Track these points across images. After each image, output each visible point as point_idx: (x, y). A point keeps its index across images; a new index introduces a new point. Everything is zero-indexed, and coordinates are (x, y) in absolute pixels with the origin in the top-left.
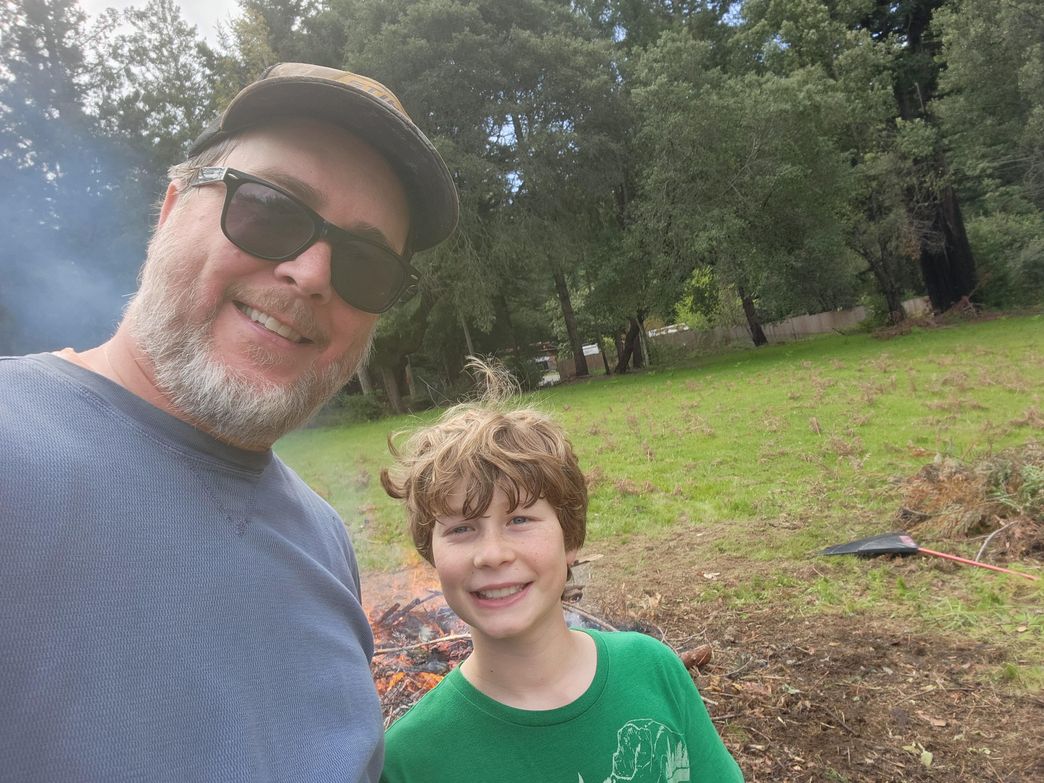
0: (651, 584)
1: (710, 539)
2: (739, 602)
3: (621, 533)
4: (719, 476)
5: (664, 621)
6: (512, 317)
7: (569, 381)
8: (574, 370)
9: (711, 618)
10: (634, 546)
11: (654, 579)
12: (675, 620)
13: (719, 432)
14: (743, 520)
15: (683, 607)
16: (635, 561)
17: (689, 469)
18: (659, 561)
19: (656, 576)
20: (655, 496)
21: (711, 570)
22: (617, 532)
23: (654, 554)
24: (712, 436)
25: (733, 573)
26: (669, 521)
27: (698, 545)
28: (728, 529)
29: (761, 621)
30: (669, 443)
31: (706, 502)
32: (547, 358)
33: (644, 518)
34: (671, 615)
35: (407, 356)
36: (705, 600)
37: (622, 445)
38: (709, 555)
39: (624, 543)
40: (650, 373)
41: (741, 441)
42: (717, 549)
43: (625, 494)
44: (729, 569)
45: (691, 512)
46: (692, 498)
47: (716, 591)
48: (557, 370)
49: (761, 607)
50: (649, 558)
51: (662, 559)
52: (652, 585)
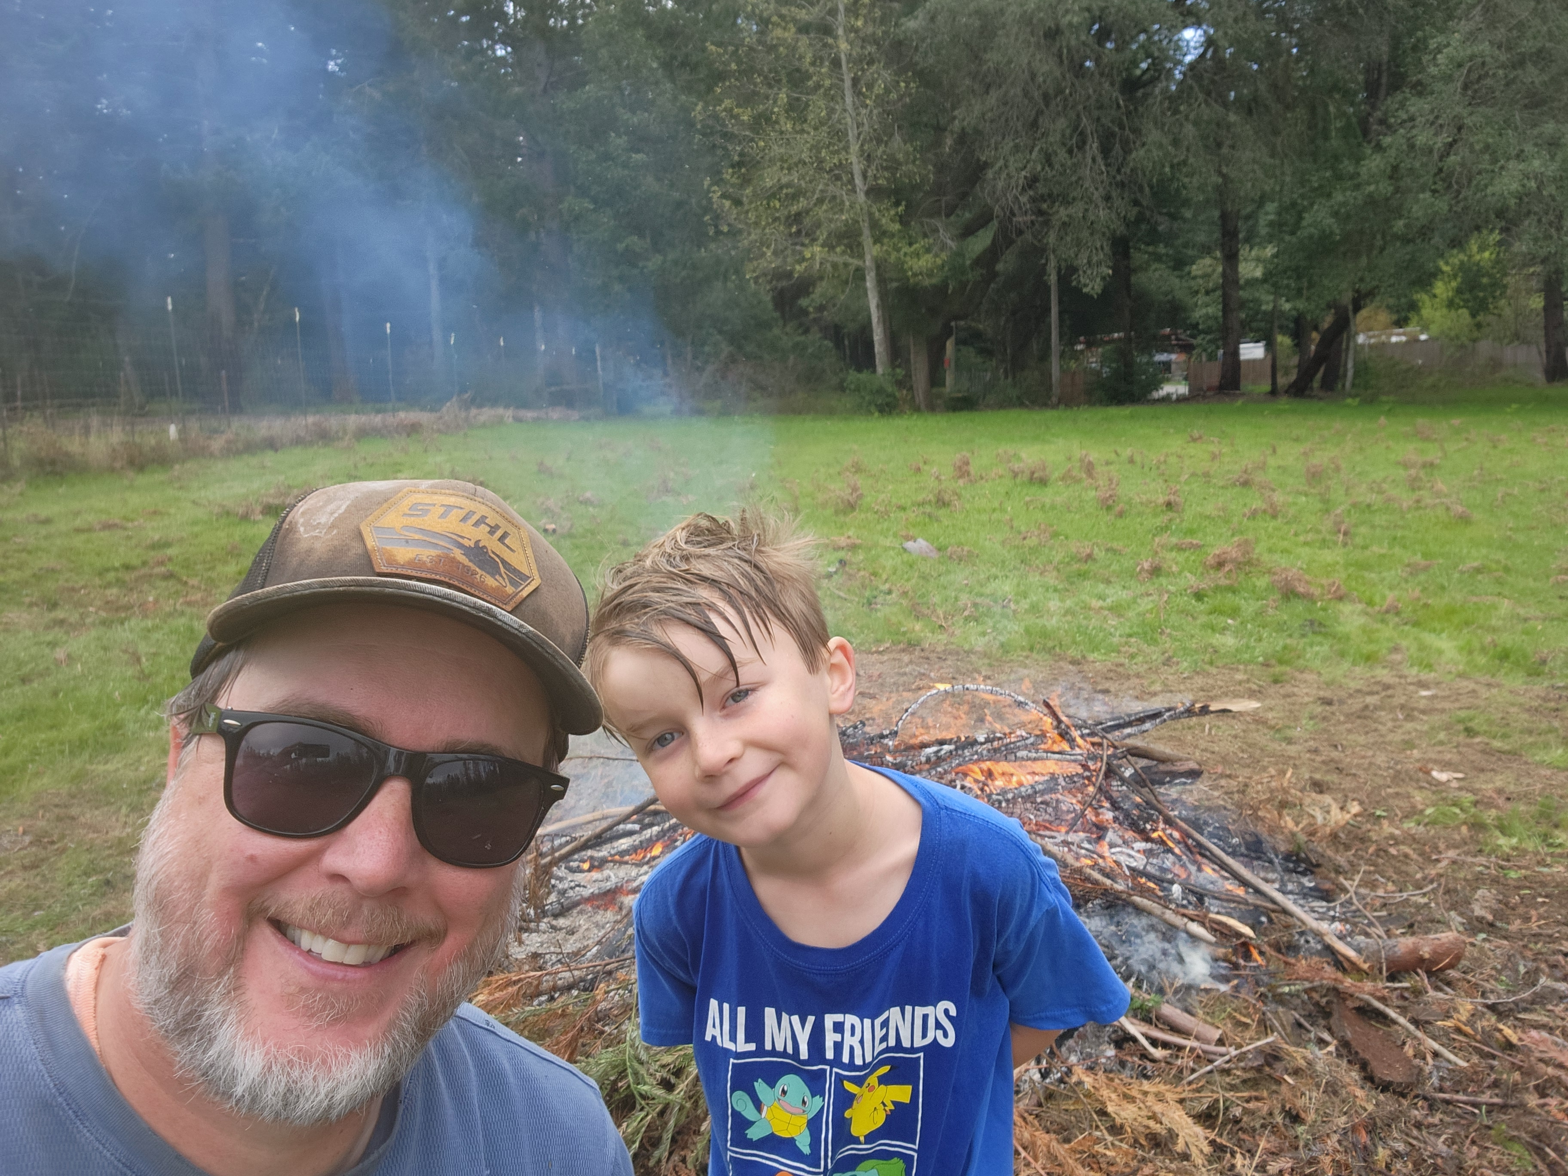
0: (1324, 768)
1: (1447, 705)
2: (1505, 843)
3: (1273, 662)
4: (1472, 593)
5: (1347, 847)
6: (1133, 279)
7: (1204, 397)
8: (1215, 381)
9: (1444, 863)
10: (1296, 690)
11: (1332, 760)
12: (1371, 850)
13: (1477, 516)
14: (1517, 681)
15: (1387, 828)
16: (1296, 719)
17: (1414, 570)
18: (1342, 728)
19: (1335, 754)
20: (1346, 608)
21: (1446, 766)
22: (1266, 659)
23: (1333, 713)
24: (1464, 520)
25: (1491, 781)
26: (1369, 659)
27: (1423, 712)
28: (1484, 693)
29: (1549, 890)
30: (1380, 520)
31: (1444, 635)
32: (1173, 357)
33: (1321, 644)
34: (1363, 840)
35: (953, 324)
36: (1433, 823)
37: (1292, 511)
38: (1442, 736)
39: (1276, 682)
40: (1349, 401)
41: (1521, 538)
42: (1461, 727)
43: (1289, 593)
44: (1482, 770)
45: (1413, 650)
46: (1416, 624)
47: (1457, 811)
48: (1186, 378)
49: (1549, 860)
50: (1324, 719)
51: (1349, 726)
52: (1328, 771)
